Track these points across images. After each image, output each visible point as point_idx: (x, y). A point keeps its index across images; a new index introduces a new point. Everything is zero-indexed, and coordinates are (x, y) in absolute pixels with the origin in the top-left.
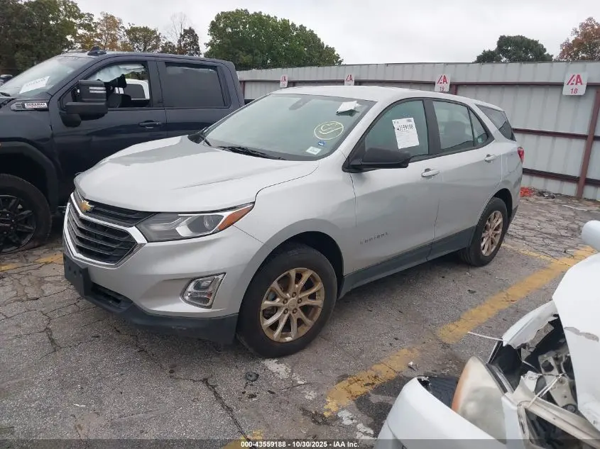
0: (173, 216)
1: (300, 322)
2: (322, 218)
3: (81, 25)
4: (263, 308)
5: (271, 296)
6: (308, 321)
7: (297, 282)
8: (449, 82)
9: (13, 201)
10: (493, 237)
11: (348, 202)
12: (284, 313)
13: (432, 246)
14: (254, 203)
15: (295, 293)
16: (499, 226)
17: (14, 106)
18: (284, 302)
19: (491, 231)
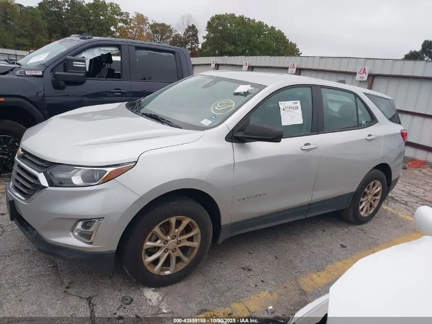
0: (70, 167)
1: (178, 259)
2: (199, 178)
3: (122, 20)
4: (145, 247)
5: (154, 238)
6: (186, 259)
7: (177, 227)
8: (367, 73)
9: (12, 140)
10: (372, 202)
11: (227, 166)
12: (165, 252)
13: (310, 207)
14: (136, 162)
15: (175, 236)
16: (378, 192)
17: (18, 73)
18: (164, 244)
19: (370, 197)
